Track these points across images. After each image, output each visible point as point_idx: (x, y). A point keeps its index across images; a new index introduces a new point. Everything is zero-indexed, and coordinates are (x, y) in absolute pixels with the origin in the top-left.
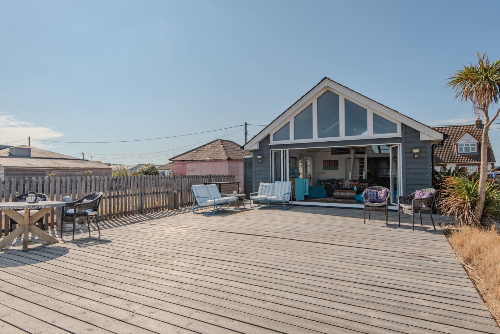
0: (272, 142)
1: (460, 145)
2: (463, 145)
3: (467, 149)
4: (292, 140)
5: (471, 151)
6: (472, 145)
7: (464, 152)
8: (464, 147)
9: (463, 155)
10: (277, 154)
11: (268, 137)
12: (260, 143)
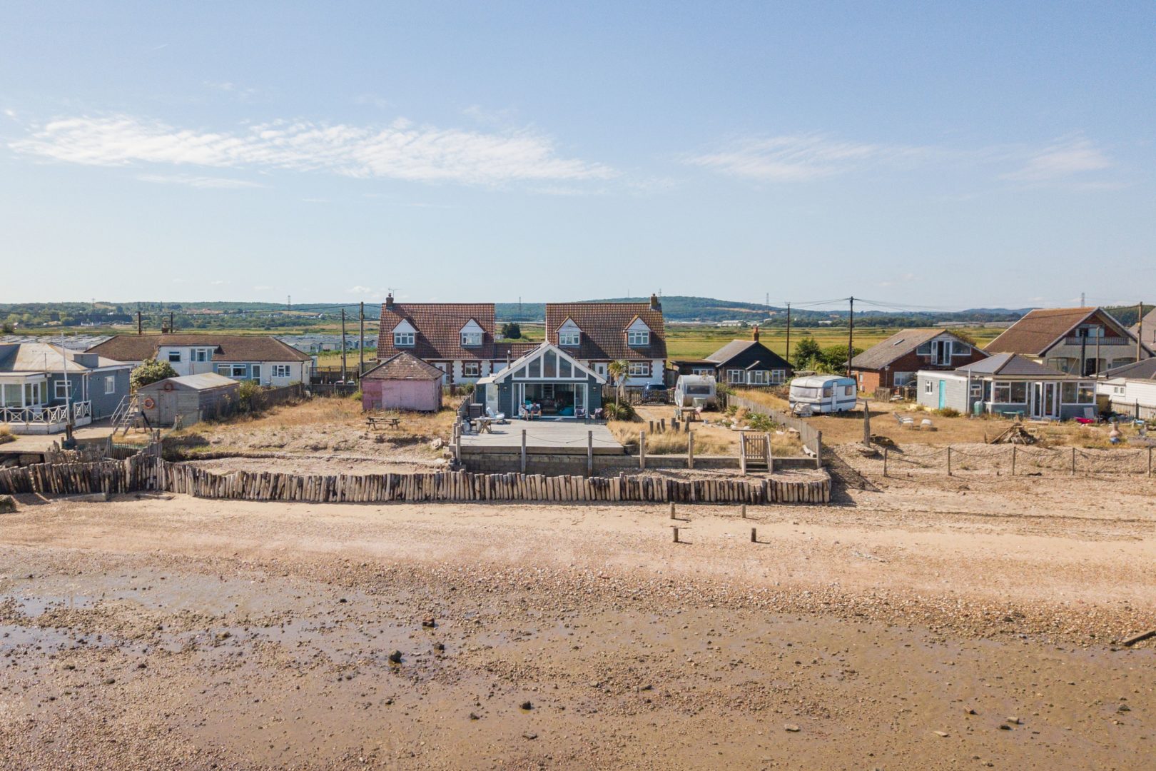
0: (514, 378)
1: (631, 334)
2: (633, 334)
3: (639, 339)
4: (527, 378)
5: (642, 343)
6: (644, 334)
7: (635, 343)
8: (635, 337)
9: (634, 348)
10: (517, 386)
11: (511, 375)
12: (505, 379)
